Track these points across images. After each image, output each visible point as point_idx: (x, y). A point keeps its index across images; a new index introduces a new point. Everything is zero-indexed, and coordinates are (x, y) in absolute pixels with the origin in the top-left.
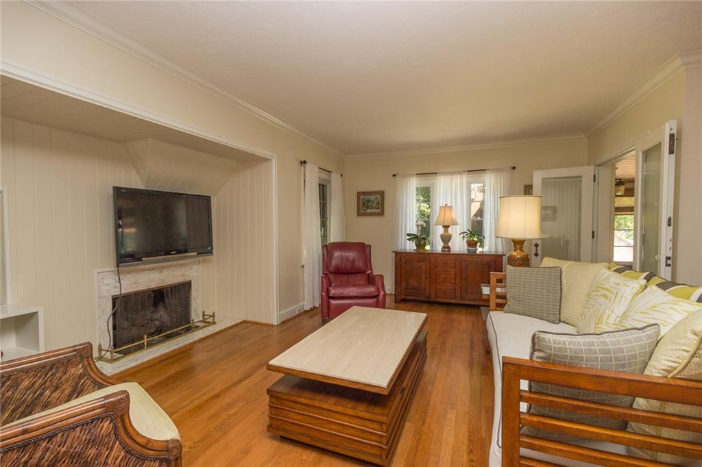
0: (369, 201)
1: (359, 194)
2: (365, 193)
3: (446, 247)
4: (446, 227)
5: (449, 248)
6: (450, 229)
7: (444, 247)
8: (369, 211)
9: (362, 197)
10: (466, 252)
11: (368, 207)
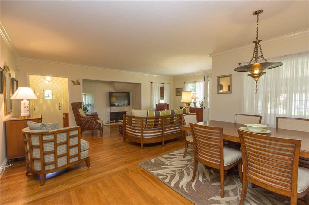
0: (179, 91)
1: (176, 89)
2: (178, 89)
3: (195, 106)
4: (195, 99)
5: (196, 106)
6: (196, 100)
7: (194, 106)
8: (179, 94)
9: (177, 90)
10: (200, 107)
11: (178, 93)
